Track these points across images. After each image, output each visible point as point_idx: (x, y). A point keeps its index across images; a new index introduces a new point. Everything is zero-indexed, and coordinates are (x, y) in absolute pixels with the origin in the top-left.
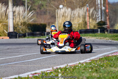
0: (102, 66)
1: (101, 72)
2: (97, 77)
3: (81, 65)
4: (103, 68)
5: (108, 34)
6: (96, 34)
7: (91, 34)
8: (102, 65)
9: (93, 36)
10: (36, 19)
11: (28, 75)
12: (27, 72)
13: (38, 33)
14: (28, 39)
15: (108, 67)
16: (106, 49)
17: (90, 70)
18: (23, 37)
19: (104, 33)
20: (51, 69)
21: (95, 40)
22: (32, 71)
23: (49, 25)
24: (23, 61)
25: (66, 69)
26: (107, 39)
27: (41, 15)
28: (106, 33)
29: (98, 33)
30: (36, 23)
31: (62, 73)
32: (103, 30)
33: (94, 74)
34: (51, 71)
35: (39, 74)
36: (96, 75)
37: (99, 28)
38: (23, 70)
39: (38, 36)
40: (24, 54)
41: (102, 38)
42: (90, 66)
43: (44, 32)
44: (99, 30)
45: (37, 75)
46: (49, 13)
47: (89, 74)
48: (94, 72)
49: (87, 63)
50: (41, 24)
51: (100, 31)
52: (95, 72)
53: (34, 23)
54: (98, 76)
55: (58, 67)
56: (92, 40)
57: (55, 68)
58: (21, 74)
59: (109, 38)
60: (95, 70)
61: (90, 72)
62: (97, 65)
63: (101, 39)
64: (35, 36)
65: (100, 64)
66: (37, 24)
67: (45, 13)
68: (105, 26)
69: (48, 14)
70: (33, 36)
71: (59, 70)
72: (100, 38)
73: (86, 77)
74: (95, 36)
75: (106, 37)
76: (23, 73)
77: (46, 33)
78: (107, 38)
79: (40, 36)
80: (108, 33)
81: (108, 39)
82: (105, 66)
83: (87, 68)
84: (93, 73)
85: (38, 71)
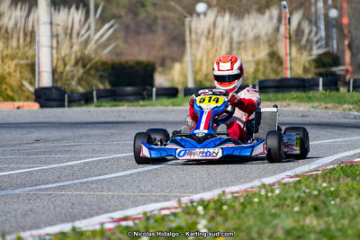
0: (335, 195)
1: (329, 214)
2: (318, 229)
3: (267, 192)
4: (338, 200)
5: (348, 95)
6: (311, 94)
7: (294, 94)
8: (332, 192)
9: (300, 100)
10: (123, 46)
11: (102, 224)
12: (98, 214)
13: (129, 89)
14: (97, 109)
15: (353, 198)
16: (345, 141)
17: (296, 209)
18: (83, 102)
19: (338, 90)
20: (173, 203)
21: (309, 111)
22: (115, 210)
23: (163, 64)
24: (85, 180)
25: (219, 203)
26: (344, 110)
27: (138, 33)
28: (343, 90)
29: (318, 90)
30: (124, 59)
31: (207, 216)
32: (333, 83)
33: (308, 221)
34: (174, 211)
35: (137, 221)
36: (315, 222)
37: (321, 75)
38: (86, 208)
39: (131, 101)
40: (88, 157)
41: (329, 105)
42: (296, 196)
43: (148, 88)
44: (321, 80)
45: (130, 223)
46: (164, 28)
47: (295, 221)
48: (310, 212)
49: (285, 184)
50: (138, 63)
51: (323, 86)
52: (312, 215)
53: (116, 59)
54: (323, 226)
55: (196, 197)
56: (300, 114)
57: (185, 200)
58: (79, 219)
59: (351, 106)
60: (312, 209)
61: (297, 212)
62: (316, 193)
63: (326, 108)
64: (120, 101)
65: (327, 189)
66: (127, 62)
67: (150, 28)
68: (338, 70)
69: (160, 31)
70: (115, 100)
71: (200, 209)
72: (323, 105)
73: (283, 228)
74: (310, 99)
75: (341, 101)
76: (84, 218)
77: (154, 89)
78: (346, 106)
79: (137, 100)
80: (349, 91)
81: (350, 110)
82: (343, 194)
83: (288, 202)
84: (306, 215)
85: (131, 212)
